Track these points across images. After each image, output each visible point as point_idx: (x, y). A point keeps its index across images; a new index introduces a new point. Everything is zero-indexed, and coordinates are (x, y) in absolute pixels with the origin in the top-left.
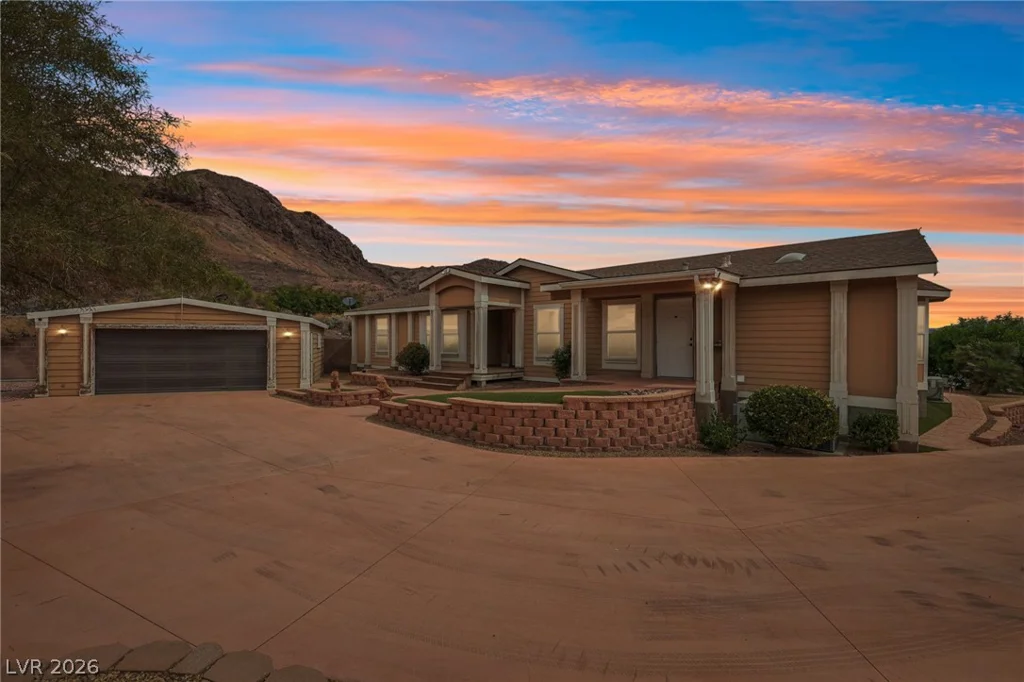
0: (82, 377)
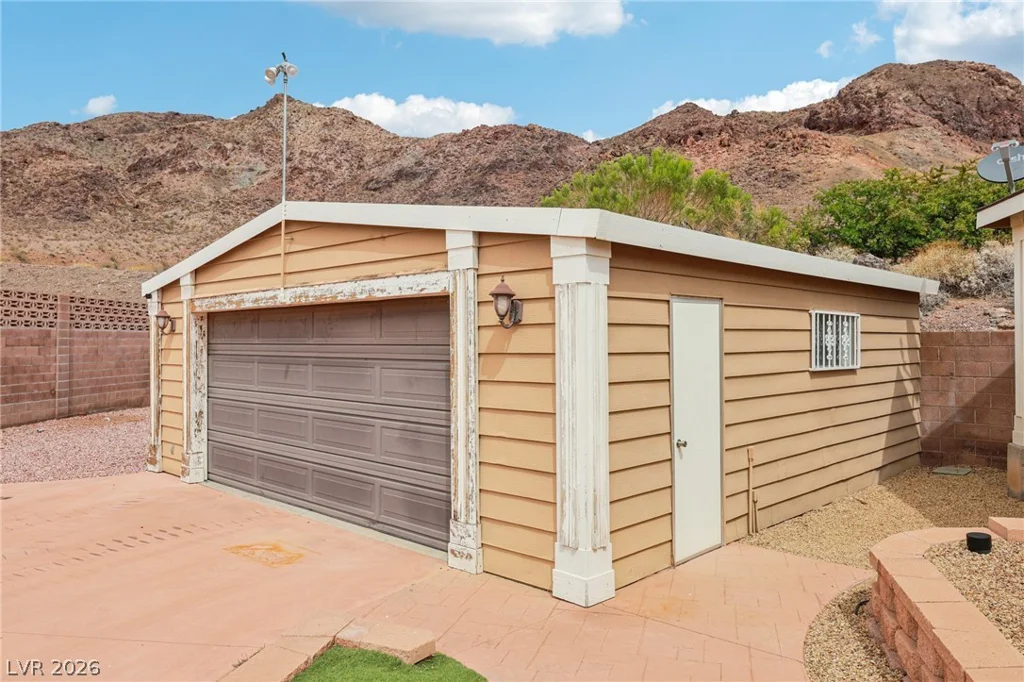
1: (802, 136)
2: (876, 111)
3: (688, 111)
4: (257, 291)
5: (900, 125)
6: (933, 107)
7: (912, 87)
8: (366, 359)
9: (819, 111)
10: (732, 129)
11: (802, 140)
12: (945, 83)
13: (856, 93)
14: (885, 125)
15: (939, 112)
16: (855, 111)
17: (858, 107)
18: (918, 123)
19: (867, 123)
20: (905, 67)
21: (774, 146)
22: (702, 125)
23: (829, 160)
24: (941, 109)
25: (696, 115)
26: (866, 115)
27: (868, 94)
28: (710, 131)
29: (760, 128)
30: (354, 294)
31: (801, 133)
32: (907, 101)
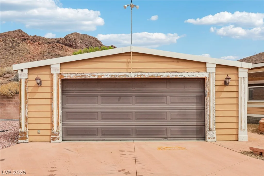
0: (53, 126)
1: (61, 46)
2: (74, 43)
3: (20, 32)
4: (112, 73)
5: (80, 48)
6: (86, 45)
7: (82, 39)
8: (162, 94)
9: (60, 40)
10: (35, 40)
11: (62, 47)
12: (88, 40)
13: (69, 38)
14: (76, 47)
15: (88, 47)
16: (69, 42)
17: (70, 41)
18: (83, 48)
19: (72, 46)
20: (80, 34)
21: (54, 47)
22: (25, 37)
23: (69, 54)
24: (88, 46)
25: (22, 34)
26: (72, 44)
27: (72, 39)
28: (28, 39)
29: (44, 42)
30: (169, 76)
31: (61, 45)
32: (81, 43)
